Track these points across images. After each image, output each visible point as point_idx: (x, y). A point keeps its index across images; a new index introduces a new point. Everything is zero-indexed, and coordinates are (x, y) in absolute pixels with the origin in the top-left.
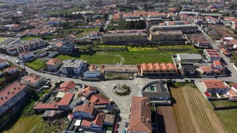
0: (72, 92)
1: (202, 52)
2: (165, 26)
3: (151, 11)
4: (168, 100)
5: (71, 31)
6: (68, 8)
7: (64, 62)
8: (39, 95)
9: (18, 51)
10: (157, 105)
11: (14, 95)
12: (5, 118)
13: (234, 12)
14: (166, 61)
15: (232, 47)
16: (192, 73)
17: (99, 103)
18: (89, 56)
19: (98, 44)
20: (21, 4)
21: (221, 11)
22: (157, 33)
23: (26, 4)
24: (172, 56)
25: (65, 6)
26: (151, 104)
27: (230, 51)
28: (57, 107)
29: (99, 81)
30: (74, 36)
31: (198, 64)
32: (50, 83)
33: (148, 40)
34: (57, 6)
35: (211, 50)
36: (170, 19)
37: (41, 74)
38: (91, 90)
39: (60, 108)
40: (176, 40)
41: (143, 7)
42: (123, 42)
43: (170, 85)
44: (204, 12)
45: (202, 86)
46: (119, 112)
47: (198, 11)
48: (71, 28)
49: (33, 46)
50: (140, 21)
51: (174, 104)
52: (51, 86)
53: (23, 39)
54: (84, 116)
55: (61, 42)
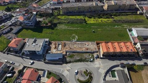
19: (58, 15)
24: (127, 30)
33: (104, 10)
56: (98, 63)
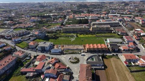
0: (44, 61)
1: (122, 38)
2: (100, 22)
3: (92, 13)
4: (102, 66)
5: (44, 25)
6: (42, 12)
7: (39, 43)
8: (23, 63)
9: (12, 37)
10: (96, 69)
11: (9, 63)
12: (2, 77)
13: (141, 14)
14: (101, 43)
15: (140, 34)
16: (116, 50)
17: (60, 68)
18: (54, 40)
19: (60, 33)
20: (14, 10)
21: (133, 14)
22: (95, 26)
23: (17, 9)
24: (104, 40)
25: (40, 11)
26: (92, 68)
27: (139, 37)
28: (35, 71)
29: (60, 55)
30: (45, 28)
31: (120, 44)
32: (30, 56)
33: (90, 31)
34: (35, 11)
35: (128, 36)
36: (103, 18)
37: (25, 51)
38: (55, 60)
39: (36, 71)
40: (106, 31)
41: (87, 11)
42: (75, 32)
43: (104, 57)
44: (122, 14)
45: (123, 58)
46: (73, 73)
47: (120, 14)
48: (44, 23)
49: (21, 34)
50: (85, 19)
51: (106, 69)
52: (31, 58)
53: (15, 30)
54: (51, 76)
55: (38, 31)
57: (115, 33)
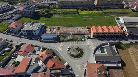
7: (25, 24)
17: (55, 68)
18: (46, 19)
19: (54, 8)
24: (115, 19)
29: (55, 43)
32: (11, 45)
40: (116, 5)
42: (75, 6)
46: (75, 76)
49: (1, 10)
56: (88, 42)
57: (128, 8)
